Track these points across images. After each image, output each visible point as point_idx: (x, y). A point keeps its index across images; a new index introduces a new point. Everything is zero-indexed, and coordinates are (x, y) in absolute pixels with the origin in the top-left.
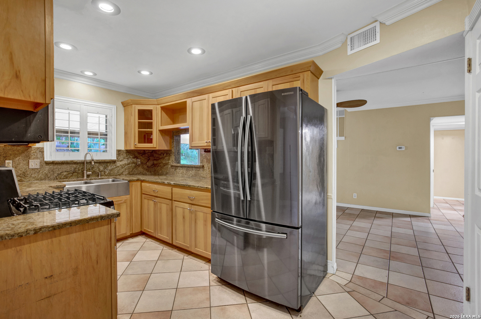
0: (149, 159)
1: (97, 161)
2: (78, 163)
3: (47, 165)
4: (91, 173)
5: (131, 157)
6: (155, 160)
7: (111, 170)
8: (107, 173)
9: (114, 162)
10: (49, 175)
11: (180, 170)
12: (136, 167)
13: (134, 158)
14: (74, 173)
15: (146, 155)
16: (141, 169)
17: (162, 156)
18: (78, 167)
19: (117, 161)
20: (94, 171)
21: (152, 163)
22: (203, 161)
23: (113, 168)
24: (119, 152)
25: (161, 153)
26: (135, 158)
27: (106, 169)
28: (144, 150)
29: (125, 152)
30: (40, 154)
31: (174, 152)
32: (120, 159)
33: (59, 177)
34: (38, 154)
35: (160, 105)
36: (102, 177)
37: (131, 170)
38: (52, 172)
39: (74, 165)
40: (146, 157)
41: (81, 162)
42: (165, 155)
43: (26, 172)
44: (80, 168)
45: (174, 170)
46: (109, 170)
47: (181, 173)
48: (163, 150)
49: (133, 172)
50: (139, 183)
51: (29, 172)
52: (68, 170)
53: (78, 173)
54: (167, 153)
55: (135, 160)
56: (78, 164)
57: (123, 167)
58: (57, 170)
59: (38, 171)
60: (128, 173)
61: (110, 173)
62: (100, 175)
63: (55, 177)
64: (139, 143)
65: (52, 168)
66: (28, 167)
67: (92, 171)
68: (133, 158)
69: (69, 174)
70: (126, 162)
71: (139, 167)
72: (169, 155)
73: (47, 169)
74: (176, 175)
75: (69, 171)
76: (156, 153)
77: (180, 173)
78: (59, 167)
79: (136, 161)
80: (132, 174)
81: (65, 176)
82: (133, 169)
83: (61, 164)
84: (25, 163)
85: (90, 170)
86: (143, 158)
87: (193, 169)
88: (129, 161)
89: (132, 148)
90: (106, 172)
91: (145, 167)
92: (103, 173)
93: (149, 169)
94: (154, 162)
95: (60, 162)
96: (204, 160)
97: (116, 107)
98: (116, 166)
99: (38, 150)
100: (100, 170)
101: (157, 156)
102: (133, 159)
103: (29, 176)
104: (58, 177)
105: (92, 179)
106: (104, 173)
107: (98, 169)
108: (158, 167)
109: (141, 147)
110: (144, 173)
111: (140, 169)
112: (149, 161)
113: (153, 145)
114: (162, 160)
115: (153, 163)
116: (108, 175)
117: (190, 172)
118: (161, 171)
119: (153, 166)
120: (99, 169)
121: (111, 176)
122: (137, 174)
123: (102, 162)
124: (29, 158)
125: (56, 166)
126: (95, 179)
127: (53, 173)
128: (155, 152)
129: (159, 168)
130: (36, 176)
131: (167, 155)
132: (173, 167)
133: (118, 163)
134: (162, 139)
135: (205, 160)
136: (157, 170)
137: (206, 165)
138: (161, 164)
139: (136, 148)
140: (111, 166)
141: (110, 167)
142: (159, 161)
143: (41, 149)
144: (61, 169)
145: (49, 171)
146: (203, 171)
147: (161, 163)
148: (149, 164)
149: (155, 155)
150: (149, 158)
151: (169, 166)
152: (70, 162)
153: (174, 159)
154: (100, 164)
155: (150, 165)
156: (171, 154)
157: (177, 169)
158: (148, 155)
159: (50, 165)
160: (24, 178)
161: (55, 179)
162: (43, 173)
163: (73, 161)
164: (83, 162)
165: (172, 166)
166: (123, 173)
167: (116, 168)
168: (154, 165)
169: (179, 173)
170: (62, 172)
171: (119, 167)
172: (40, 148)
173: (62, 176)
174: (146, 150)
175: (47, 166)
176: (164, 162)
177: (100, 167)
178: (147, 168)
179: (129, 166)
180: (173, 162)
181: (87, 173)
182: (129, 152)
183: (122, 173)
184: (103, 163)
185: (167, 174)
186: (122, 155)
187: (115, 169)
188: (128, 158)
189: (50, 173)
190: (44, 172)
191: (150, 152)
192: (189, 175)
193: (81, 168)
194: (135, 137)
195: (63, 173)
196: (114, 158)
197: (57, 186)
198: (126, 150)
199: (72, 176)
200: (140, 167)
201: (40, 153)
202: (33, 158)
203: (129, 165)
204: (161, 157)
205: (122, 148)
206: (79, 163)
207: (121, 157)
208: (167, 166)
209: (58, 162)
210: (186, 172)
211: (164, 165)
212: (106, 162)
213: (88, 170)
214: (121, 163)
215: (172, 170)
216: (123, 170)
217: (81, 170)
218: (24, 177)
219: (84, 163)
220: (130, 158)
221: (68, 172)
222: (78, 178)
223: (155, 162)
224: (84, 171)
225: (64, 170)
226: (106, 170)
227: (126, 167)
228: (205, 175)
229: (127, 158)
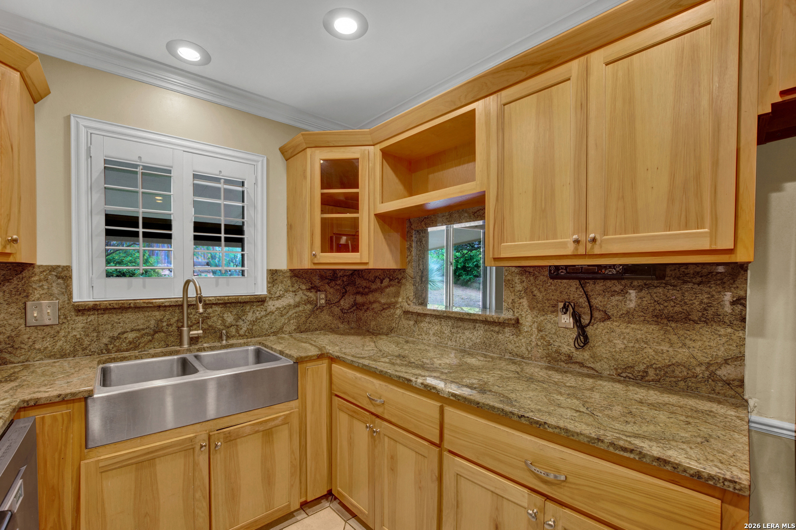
0: (344, 290)
1: (217, 301)
2: (165, 306)
3: (80, 313)
4: (201, 332)
5: (304, 287)
6: (358, 293)
7: (253, 323)
8: (245, 329)
9: (261, 301)
10: (86, 343)
11: (430, 326)
12: (314, 311)
13: (309, 290)
14: (156, 332)
15: (339, 282)
16: (327, 316)
17: (379, 284)
18: (167, 317)
19: (268, 299)
20: (210, 326)
21: (352, 300)
22: (517, 305)
23: (259, 317)
24: (273, 275)
25: (376, 277)
26: (312, 290)
27: (240, 320)
28: (334, 271)
29: (288, 274)
30: (58, 284)
31: (412, 275)
32: (276, 293)
33: (115, 346)
34: (54, 285)
35: (378, 145)
36: (231, 342)
37: (304, 319)
38: (95, 334)
39: (157, 313)
40: (338, 287)
41: (173, 304)
42: (386, 282)
43: (18, 336)
44: (173, 320)
45: (412, 323)
46: (248, 323)
47: (434, 334)
48: (382, 269)
49: (308, 325)
50: (324, 365)
51: (26, 336)
52: (141, 327)
53: (168, 334)
54: (393, 277)
55: (311, 295)
56: (168, 308)
57: (283, 312)
58: (109, 326)
59: (52, 332)
60: (294, 327)
61: (251, 330)
62: (224, 338)
63: (103, 345)
64: (322, 253)
65: (95, 323)
66: (22, 321)
67: (205, 326)
68: (307, 289)
69: (142, 336)
70: (292, 302)
71: (321, 312)
72: (398, 282)
73: (80, 325)
74: (420, 337)
75: (143, 329)
76: (363, 277)
77: (431, 333)
78: (115, 318)
79: (315, 298)
80: (306, 331)
81: (130, 343)
82: (307, 318)
83: (119, 311)
84: (12, 310)
85: (199, 323)
86: (332, 290)
87: (477, 325)
88: (297, 299)
89: (307, 265)
90: (242, 329)
91: (336, 310)
92: (233, 330)
93: (345, 315)
94: (357, 299)
95: (116, 306)
96: (521, 300)
97: (265, 158)
98: (266, 310)
99: (53, 273)
100: (227, 324)
101: (365, 284)
102: (308, 294)
103: (26, 347)
104: (110, 347)
105: (204, 349)
106: (237, 331)
107: (220, 322)
108: (366, 311)
109: (328, 262)
110: (333, 326)
111: (325, 317)
112: (346, 296)
113: (361, 255)
114: (377, 295)
115: (355, 300)
116: (247, 334)
117: (467, 333)
118: (373, 323)
119: (354, 308)
120: (223, 320)
121: (254, 337)
122: (316, 330)
123: (231, 303)
124: (27, 296)
125: (106, 316)
126: (212, 348)
127: (97, 336)
128: (359, 274)
129: (369, 313)
130: (47, 347)
131: (391, 282)
132: (410, 316)
133: (270, 303)
134: (384, 240)
135: (525, 302)
136: (363, 318)
137: (529, 318)
138: (375, 306)
139: (315, 264)
140: (254, 312)
141: (250, 314)
142: (371, 297)
143: (60, 269)
144: (122, 324)
145: (85, 332)
146: (517, 336)
147: (375, 302)
148: (346, 303)
149: (358, 281)
150: (344, 288)
151: (398, 312)
152: (146, 305)
153: (411, 295)
154: (226, 307)
155: (347, 306)
156: (404, 281)
157: (421, 322)
158: (343, 281)
159: (89, 315)
160: (10, 353)
161: (104, 351)
162: (69, 337)
163: (152, 303)
164: (180, 303)
165: (406, 312)
166: (285, 329)
167: (266, 316)
168: (357, 306)
169: (427, 334)
170: (124, 333)
171: (273, 313)
172: (59, 266)
173: (124, 344)
174: (339, 270)
175: (81, 318)
176: (383, 301)
177: (225, 315)
178: (341, 314)
179: (297, 309)
180: (409, 302)
181: (191, 333)
182: (297, 275)
183: (281, 328)
184: (233, 305)
185: (390, 331)
186: (282, 282)
187: (264, 320)
188: (295, 292)
189: (88, 335)
190: (71, 335)
191: (346, 276)
192: (461, 341)
193: (176, 318)
194: (312, 235)
195: (125, 335)
196: (261, 290)
197: (59, 396)
198: (290, 270)
199: (151, 341)
200: (325, 312)
201: (60, 281)
202: (38, 296)
203: (299, 307)
204: (374, 287)
205: (282, 265)
206: (170, 306)
207: (280, 288)
208: (392, 311)
209: (109, 307)
210: (452, 333)
211: (384, 309)
212: (240, 303)
213: (194, 324)
214: (279, 304)
215: (404, 322)
216: (283, 320)
217: (175, 324)
218: (9, 349)
219: (182, 306)
220: (301, 290)
221: (139, 330)
222: (168, 346)
223: (360, 299)
224: (183, 326)
225: (128, 327)
226: (241, 323)
227: (290, 313)
228: (523, 349)
229: (294, 289)
